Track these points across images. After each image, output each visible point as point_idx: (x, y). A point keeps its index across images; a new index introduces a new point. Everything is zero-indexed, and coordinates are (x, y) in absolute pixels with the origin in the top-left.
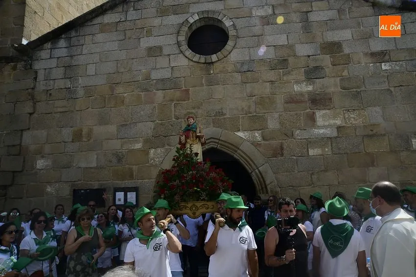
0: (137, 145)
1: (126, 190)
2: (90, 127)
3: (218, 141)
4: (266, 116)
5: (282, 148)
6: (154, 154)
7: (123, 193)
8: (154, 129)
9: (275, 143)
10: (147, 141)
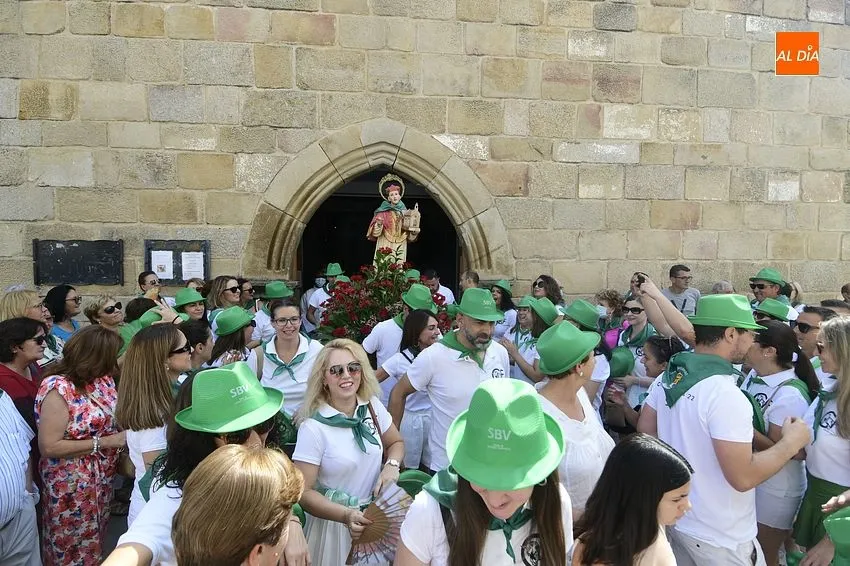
0: (202, 141)
1: (178, 247)
2: (68, 82)
3: (395, 151)
4: (502, 105)
5: (527, 180)
6: (248, 167)
7: (171, 253)
8: (247, 106)
9: (514, 166)
10: (228, 134)
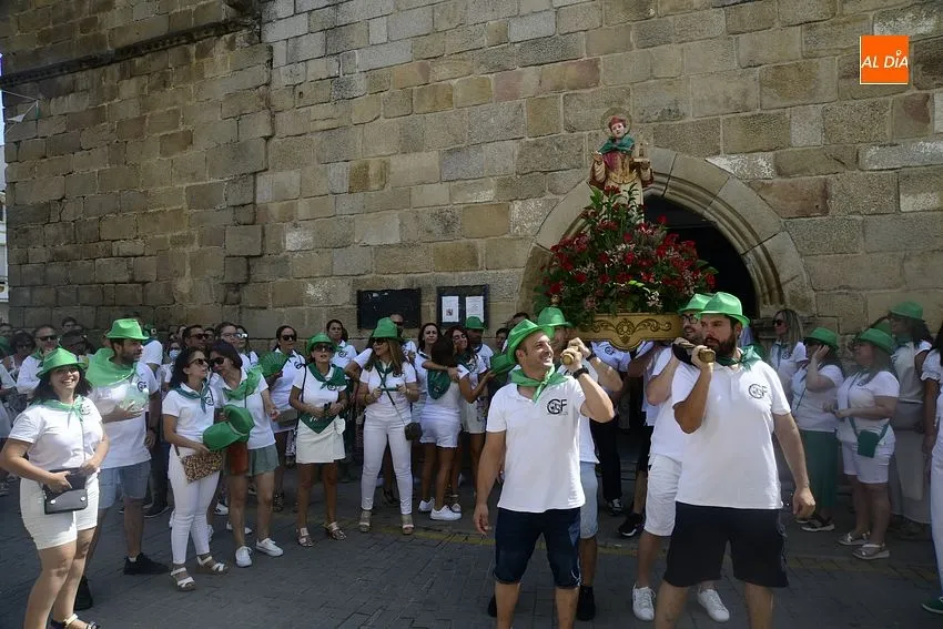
0: (482, 193)
1: (463, 292)
2: (383, 159)
3: (665, 180)
4: (788, 115)
5: (825, 195)
6: (521, 213)
7: (457, 298)
8: (520, 156)
9: (809, 181)
10: (504, 184)
